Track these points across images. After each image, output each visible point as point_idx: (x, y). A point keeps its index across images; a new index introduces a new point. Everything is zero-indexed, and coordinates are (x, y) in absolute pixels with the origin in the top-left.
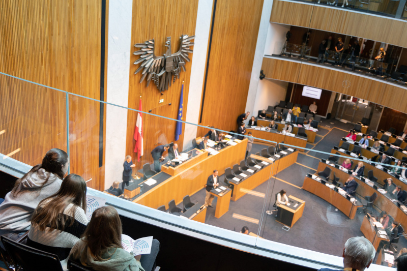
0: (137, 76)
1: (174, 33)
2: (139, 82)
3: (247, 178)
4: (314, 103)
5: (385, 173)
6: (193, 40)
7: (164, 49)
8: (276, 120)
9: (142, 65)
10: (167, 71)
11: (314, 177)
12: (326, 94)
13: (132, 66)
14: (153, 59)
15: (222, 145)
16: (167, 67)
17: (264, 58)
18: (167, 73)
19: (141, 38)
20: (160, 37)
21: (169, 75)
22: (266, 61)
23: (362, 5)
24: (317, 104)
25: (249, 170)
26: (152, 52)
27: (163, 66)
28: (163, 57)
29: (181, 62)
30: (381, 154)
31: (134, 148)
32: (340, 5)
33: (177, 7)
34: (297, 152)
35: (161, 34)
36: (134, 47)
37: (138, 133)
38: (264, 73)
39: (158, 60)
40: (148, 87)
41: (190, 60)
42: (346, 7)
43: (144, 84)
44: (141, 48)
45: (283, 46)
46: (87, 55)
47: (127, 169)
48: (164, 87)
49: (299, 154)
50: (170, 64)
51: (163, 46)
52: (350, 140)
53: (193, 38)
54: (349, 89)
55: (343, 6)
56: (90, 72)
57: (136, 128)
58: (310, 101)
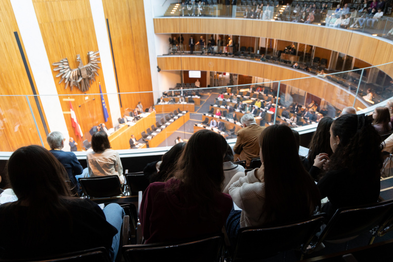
0: (61, 85)
1: (82, 52)
2: (65, 88)
3: (157, 135)
4: (198, 80)
5: (241, 113)
6: (99, 54)
7: (77, 64)
8: (174, 96)
9: (63, 77)
10: (84, 77)
11: (199, 125)
12: (204, 74)
13: (55, 79)
14: (70, 72)
15: (137, 118)
16: (82, 75)
17: (158, 58)
18: (84, 79)
19: (56, 59)
20: (72, 56)
21: (87, 80)
22: (159, 59)
23: (210, 13)
24: (199, 81)
25: (157, 130)
26: (67, 67)
27: (79, 75)
28: (78, 69)
29: (93, 70)
30: (238, 103)
31: (75, 133)
32: (196, 15)
33: (78, 33)
34: (189, 113)
35: (71, 54)
36: (53, 66)
37: (75, 123)
38: (160, 67)
39: (74, 71)
40: (72, 90)
41: (101, 68)
42: (200, 16)
43: (69, 89)
44: (58, 66)
45: (168, 48)
46: (16, 77)
47: (72, 146)
48: (85, 88)
49: (191, 114)
50: (84, 73)
51: (76, 62)
52: (220, 99)
53: (98, 53)
54: (214, 67)
55: (198, 15)
56: (22, 88)
57: (72, 120)
58: (195, 80)
